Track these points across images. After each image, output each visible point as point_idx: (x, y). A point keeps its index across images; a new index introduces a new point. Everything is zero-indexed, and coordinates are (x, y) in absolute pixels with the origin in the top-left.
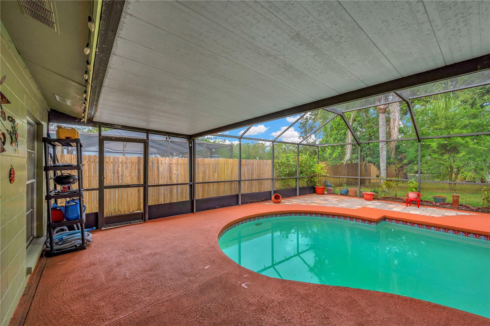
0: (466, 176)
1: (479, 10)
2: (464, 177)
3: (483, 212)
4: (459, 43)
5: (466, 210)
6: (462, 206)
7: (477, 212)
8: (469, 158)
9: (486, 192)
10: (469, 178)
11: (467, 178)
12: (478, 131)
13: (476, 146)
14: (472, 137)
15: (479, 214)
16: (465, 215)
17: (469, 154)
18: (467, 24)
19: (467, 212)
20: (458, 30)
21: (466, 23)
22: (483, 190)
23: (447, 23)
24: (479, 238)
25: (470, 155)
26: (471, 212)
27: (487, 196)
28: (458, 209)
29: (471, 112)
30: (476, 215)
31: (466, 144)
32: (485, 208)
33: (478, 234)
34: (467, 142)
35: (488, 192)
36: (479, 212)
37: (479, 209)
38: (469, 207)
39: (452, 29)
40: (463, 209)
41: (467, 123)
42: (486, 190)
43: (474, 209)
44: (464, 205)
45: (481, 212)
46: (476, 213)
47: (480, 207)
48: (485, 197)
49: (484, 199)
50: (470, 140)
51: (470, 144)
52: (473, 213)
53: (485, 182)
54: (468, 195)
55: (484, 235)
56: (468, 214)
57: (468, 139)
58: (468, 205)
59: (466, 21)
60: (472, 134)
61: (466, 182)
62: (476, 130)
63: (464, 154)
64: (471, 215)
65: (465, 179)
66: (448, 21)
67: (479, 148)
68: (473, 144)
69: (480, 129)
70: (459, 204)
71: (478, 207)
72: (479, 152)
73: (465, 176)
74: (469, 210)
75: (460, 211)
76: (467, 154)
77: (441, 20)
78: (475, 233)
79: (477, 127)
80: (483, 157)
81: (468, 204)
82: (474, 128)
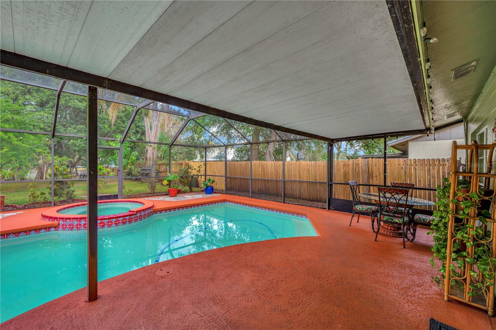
0: (5, 174)
1: (59, 23)
2: (3, 176)
3: (29, 208)
4: (34, 39)
5: (13, 210)
6: (7, 207)
7: (24, 209)
8: (12, 155)
9: (32, 189)
10: (8, 176)
11: (6, 177)
12: (21, 129)
13: (19, 143)
14: (15, 133)
15: (26, 211)
16: (12, 215)
17: (12, 150)
18: (47, 28)
19: (14, 212)
20: (37, 27)
21: (46, 26)
22: (29, 187)
23: (29, 13)
24: (19, 235)
25: (13, 152)
26: (17, 211)
27: (33, 192)
28: (4, 211)
29: (14, 108)
30: (23, 213)
31: (9, 140)
32: (31, 204)
33: (28, 231)
34: (9, 138)
35: (33, 188)
36: (25, 209)
37: (25, 206)
38: (15, 207)
39: (32, 22)
40: (9, 209)
41: (9, 117)
42: (32, 187)
43: (21, 207)
44: (10, 205)
45: (27, 209)
46: (23, 211)
47: (26, 204)
48: (31, 193)
49: (30, 196)
50: (14, 136)
51: (13, 141)
52: (20, 211)
53: (24, 179)
54: (11, 194)
55: (34, 230)
56: (15, 214)
57: (11, 135)
58: (14, 205)
59: (46, 25)
60: (15, 130)
61: (5, 180)
62: (19, 127)
63: (7, 150)
64: (19, 214)
65: (4, 178)
66: (30, 11)
67: (23, 145)
68: (17, 141)
69: (23, 127)
70: (4, 205)
71: (25, 204)
72: (22, 149)
73: (3, 174)
74: (16, 209)
75: (6, 213)
76: (9, 151)
77: (24, 5)
78: (25, 230)
79: (20, 125)
80: (25, 154)
81: (14, 203)
82: (17, 124)
